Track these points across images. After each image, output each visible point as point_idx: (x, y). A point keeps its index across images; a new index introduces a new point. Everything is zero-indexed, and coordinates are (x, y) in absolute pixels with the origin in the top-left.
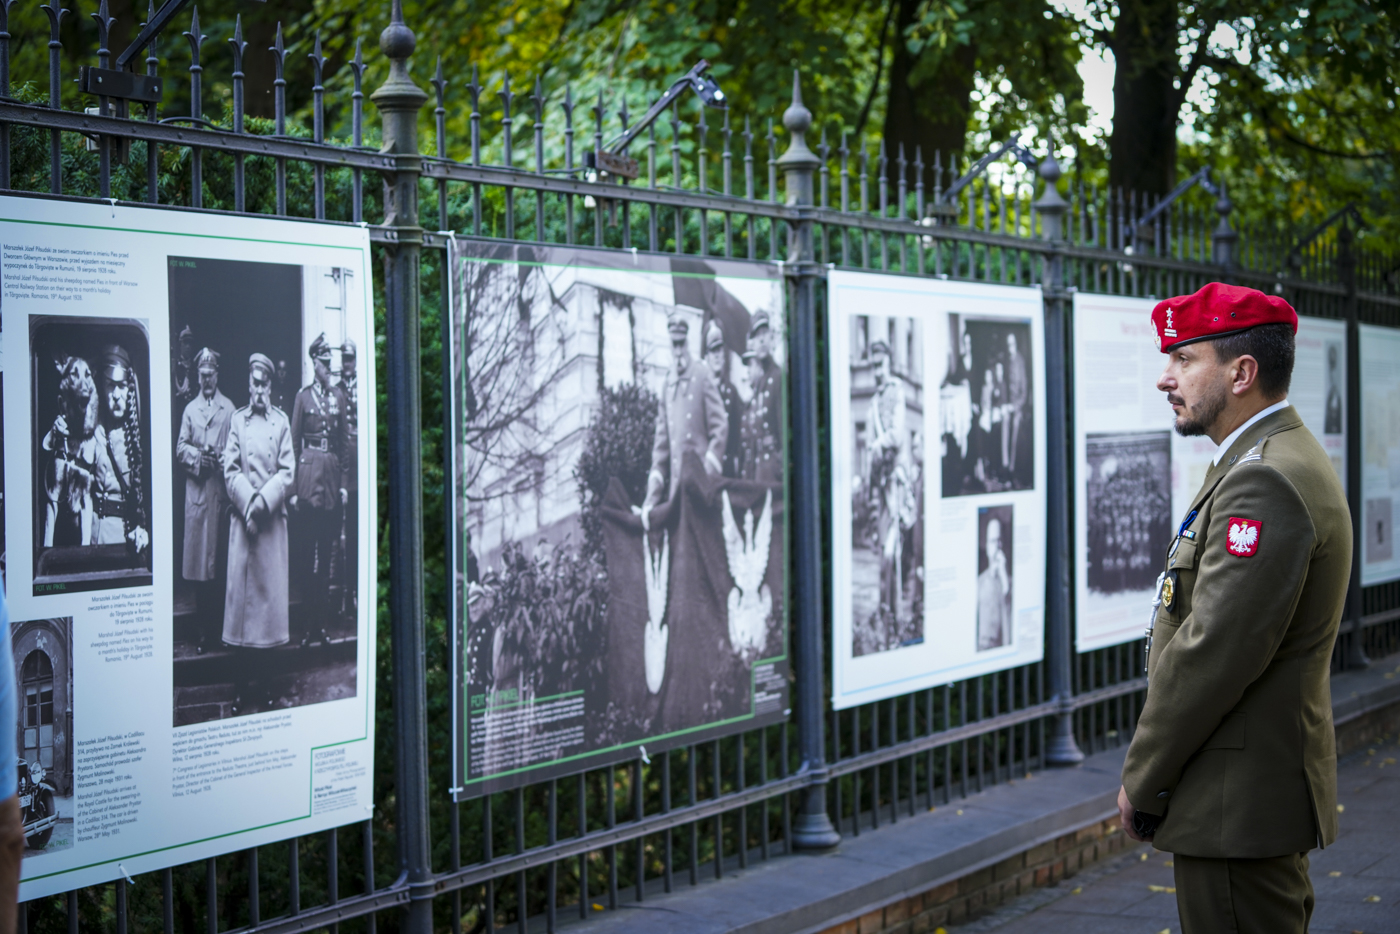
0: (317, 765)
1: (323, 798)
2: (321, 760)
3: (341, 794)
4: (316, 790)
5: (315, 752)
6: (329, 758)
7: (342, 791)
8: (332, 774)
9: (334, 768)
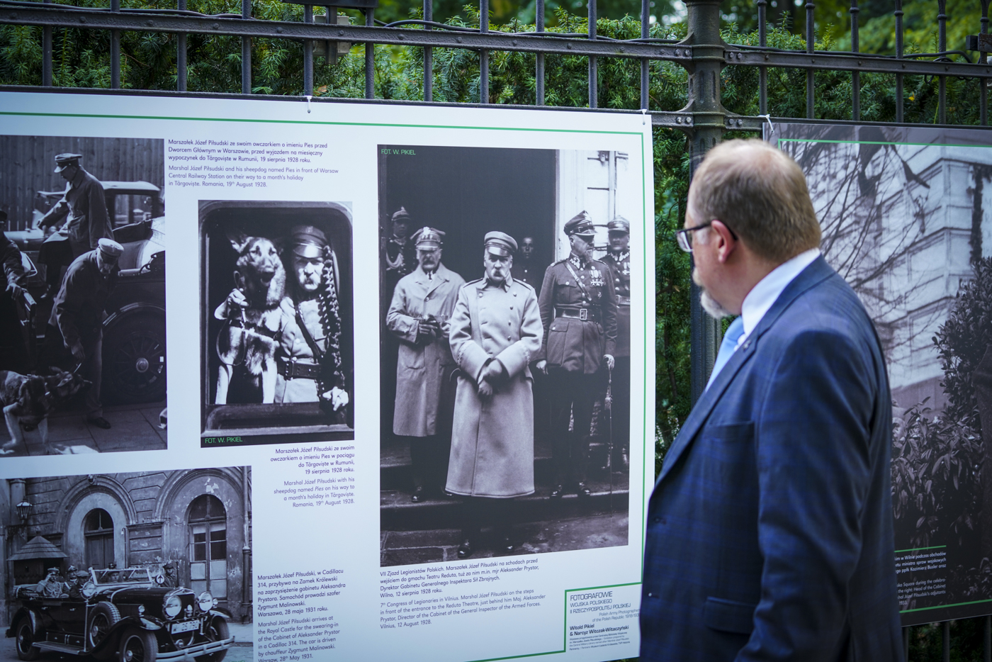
0: (573, 605)
1: (581, 636)
2: (579, 601)
3: (605, 633)
4: (572, 628)
5: (569, 594)
6: (590, 599)
7: (608, 630)
8: (596, 614)
9: (596, 609)
